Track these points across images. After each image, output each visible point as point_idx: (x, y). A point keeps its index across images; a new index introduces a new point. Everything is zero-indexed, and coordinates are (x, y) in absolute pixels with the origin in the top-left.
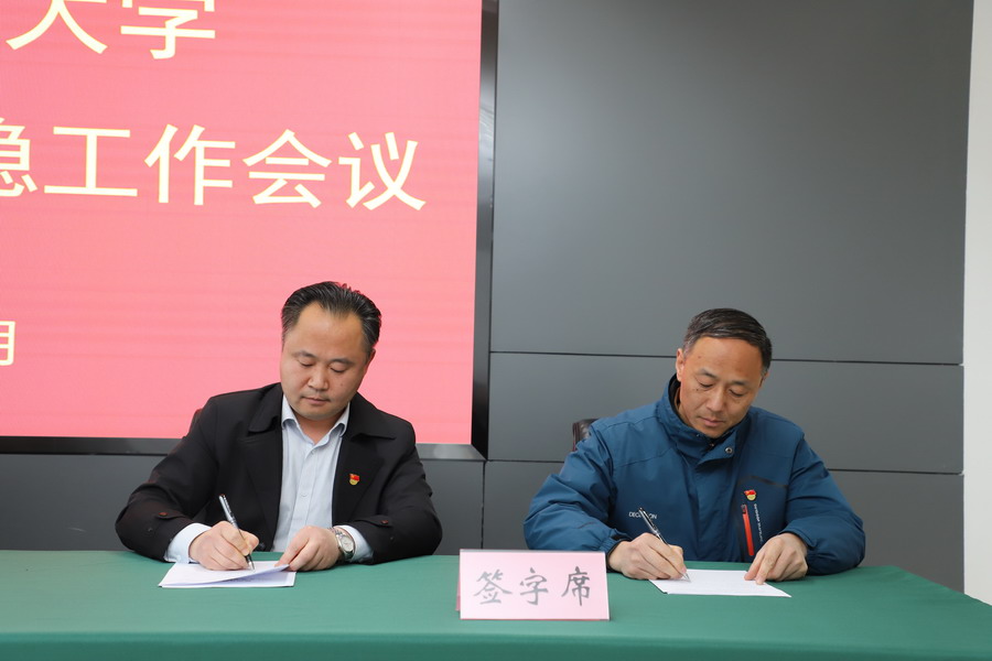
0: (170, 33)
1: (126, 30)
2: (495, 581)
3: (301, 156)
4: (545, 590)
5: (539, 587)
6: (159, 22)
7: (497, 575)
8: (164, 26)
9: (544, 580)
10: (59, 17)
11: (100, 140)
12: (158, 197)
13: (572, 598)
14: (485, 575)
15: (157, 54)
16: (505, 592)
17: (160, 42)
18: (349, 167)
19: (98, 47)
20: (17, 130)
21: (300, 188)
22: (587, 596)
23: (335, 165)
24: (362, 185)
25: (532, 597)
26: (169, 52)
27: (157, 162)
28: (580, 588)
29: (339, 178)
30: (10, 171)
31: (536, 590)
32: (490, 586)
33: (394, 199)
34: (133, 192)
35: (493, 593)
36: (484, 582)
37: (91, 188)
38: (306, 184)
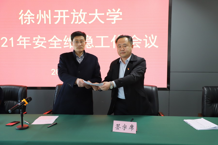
0: (115, 19)
1: (107, 19)
2: (119, 126)
3: (137, 39)
4: (126, 128)
5: (125, 127)
6: (113, 17)
7: (119, 125)
8: (113, 18)
9: (126, 126)
10: (97, 18)
11: (104, 38)
12: (113, 47)
13: (130, 130)
14: (117, 125)
15: (113, 23)
16: (120, 128)
17: (113, 21)
18: (145, 41)
19: (103, 22)
20: (90, 37)
21: (137, 45)
22: (133, 129)
23: (143, 41)
24: (147, 44)
25: (124, 129)
26: (114, 22)
27: (113, 42)
28: (132, 128)
29: (143, 43)
30: (90, 44)
31: (125, 128)
32: (118, 126)
33: (153, 46)
34: (109, 47)
35: (118, 128)
36: (117, 126)
37: (102, 46)
38: (138, 44)
